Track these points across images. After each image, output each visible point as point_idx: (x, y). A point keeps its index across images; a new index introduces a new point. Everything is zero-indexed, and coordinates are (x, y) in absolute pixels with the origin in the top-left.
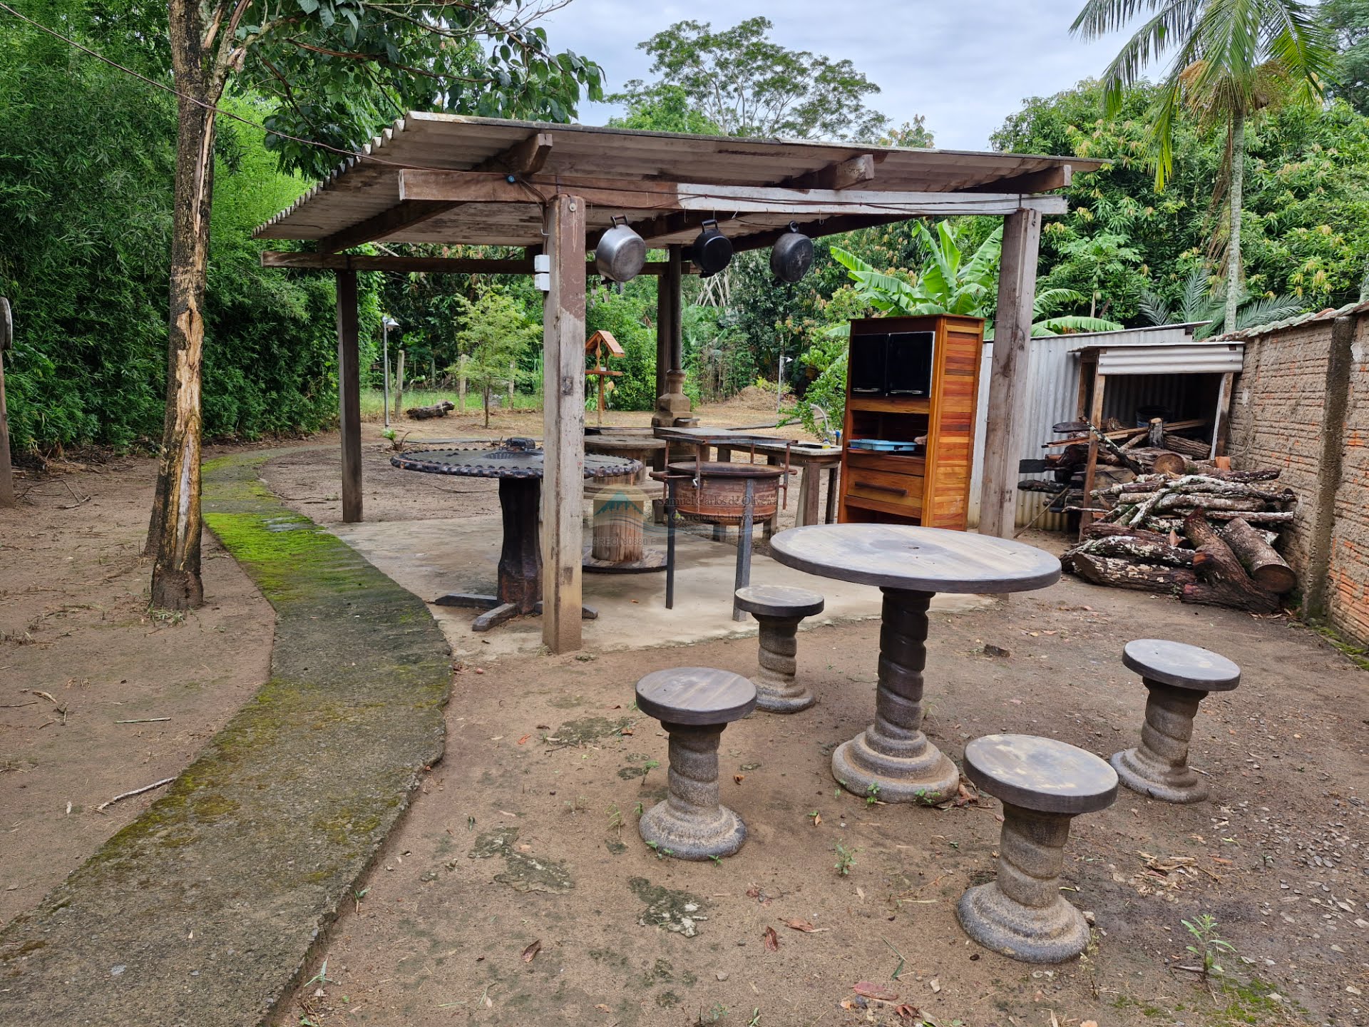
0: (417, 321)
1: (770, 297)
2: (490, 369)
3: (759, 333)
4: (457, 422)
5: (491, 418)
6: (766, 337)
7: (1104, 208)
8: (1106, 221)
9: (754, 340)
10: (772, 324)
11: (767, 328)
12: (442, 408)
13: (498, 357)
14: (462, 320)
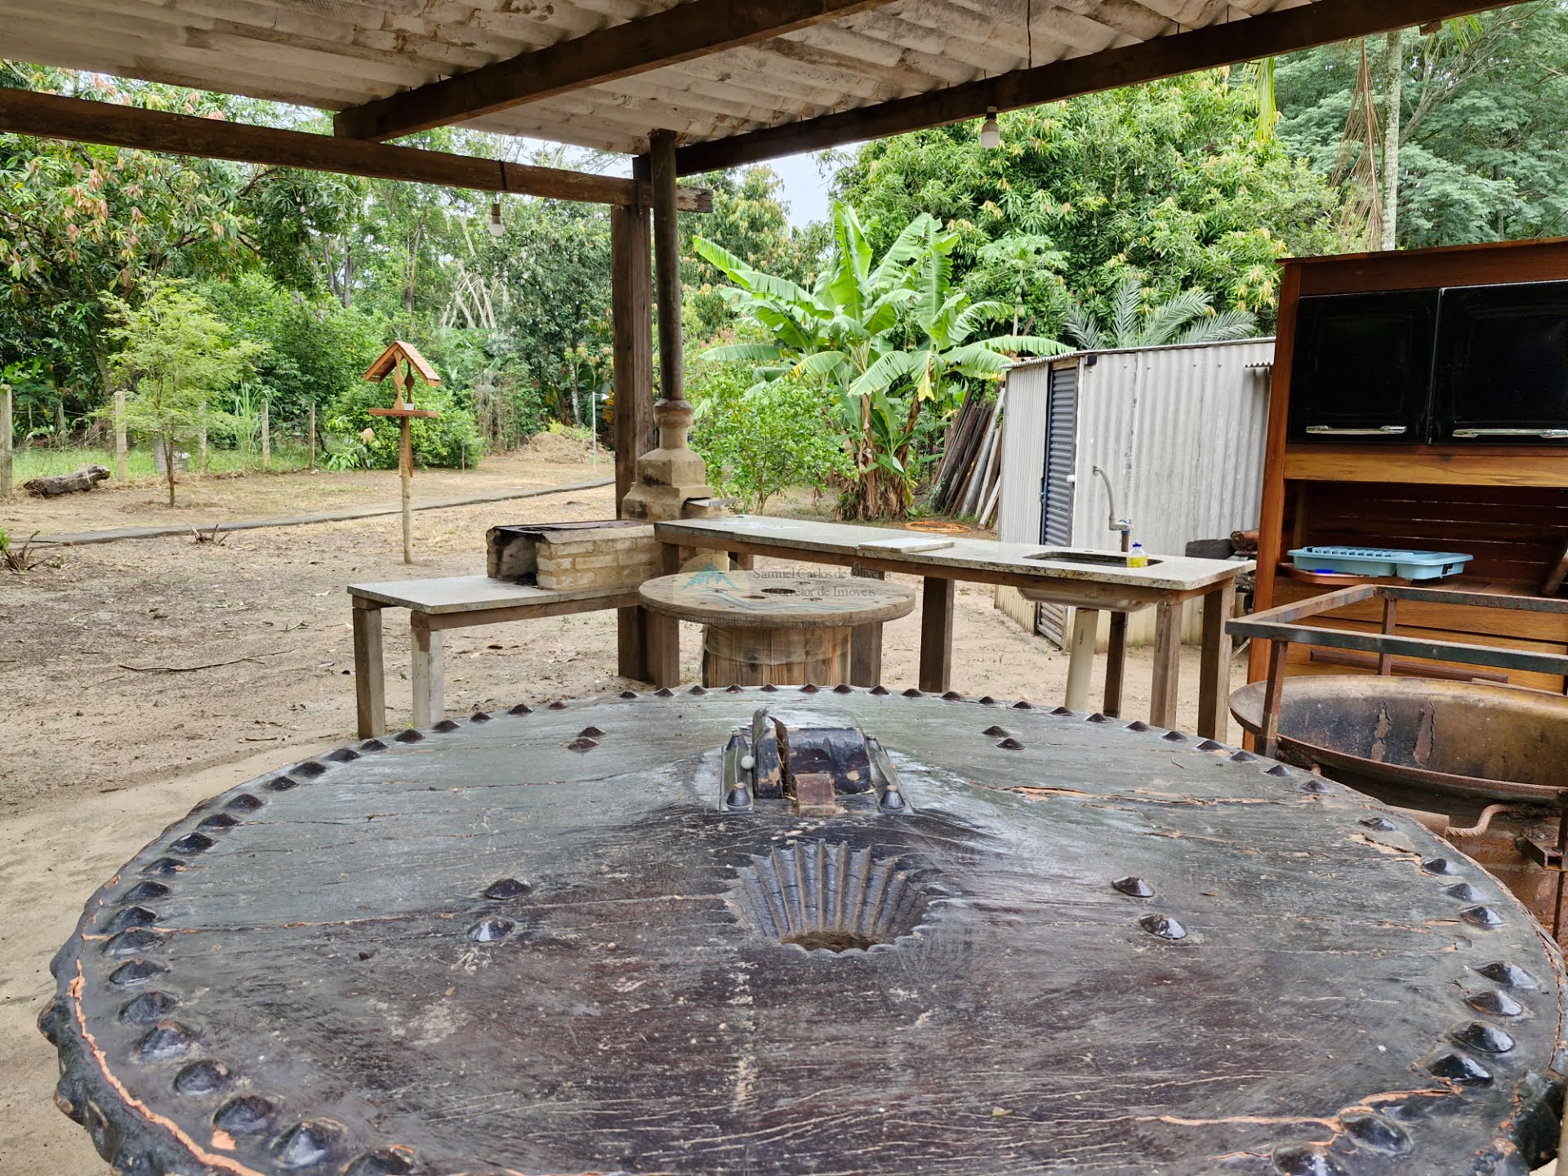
0: (28, 343)
1: (553, 317)
2: (174, 412)
3: (543, 364)
4: (117, 499)
5: (178, 490)
6: (551, 369)
7: (1014, 202)
8: (1017, 218)
9: (537, 371)
10: (559, 353)
11: (552, 357)
12: (87, 476)
13: (185, 392)
14: (117, 333)
